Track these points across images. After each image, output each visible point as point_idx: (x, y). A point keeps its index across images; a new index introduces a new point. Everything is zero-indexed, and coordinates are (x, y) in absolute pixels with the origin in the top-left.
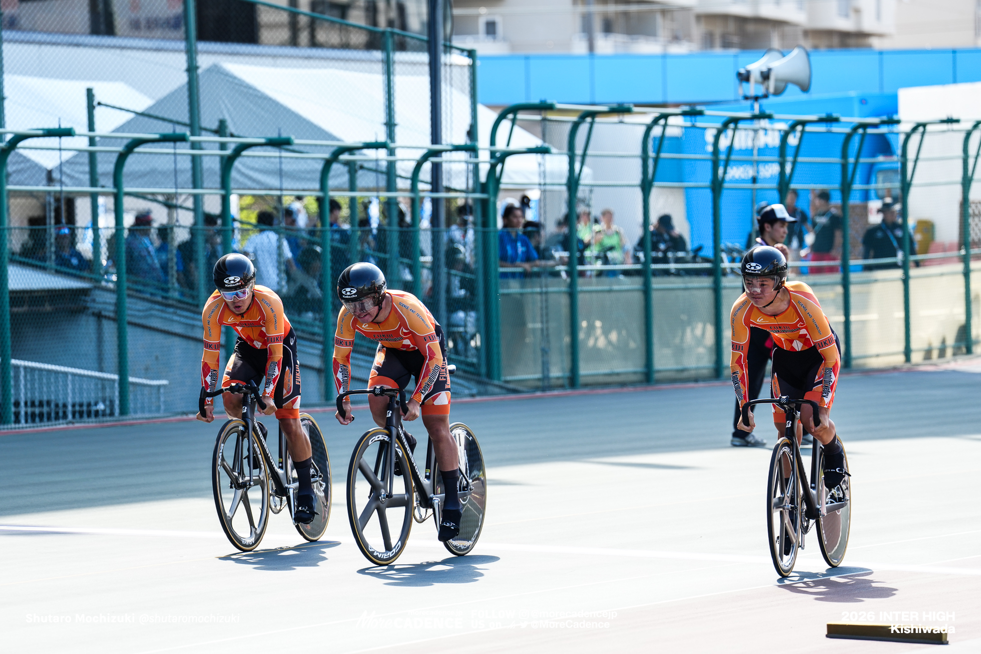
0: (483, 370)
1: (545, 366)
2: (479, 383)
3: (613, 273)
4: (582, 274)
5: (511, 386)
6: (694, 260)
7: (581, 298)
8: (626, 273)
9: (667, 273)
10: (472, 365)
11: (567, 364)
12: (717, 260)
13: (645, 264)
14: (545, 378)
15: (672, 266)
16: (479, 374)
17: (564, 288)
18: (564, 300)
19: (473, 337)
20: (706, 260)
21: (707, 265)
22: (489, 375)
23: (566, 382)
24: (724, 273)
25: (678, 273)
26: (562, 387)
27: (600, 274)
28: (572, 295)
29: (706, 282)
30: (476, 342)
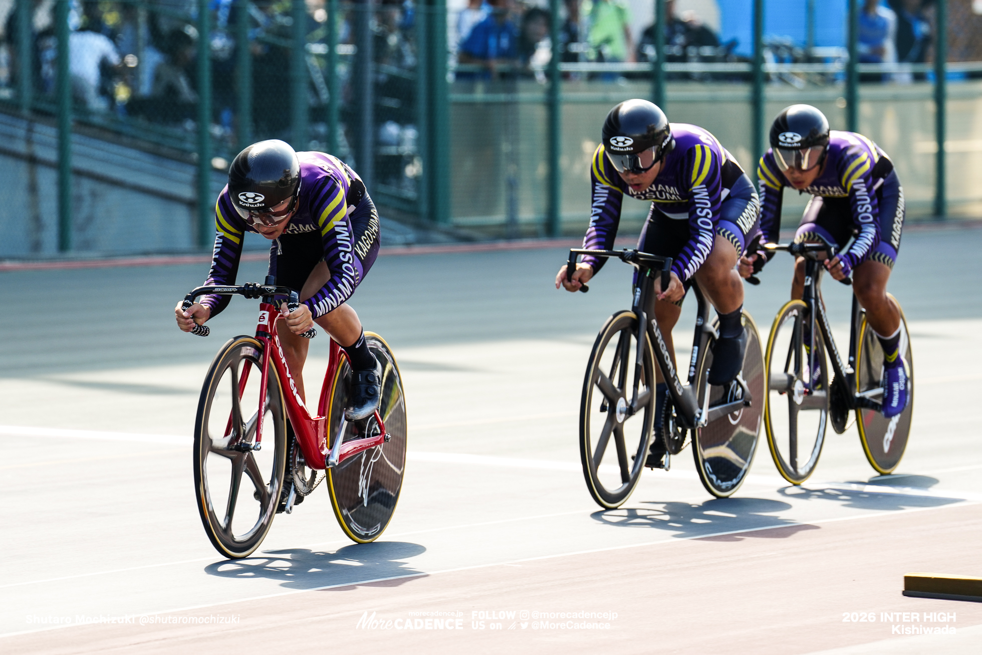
0: (424, 208)
1: (512, 206)
2: (419, 227)
3: (610, 76)
4: (566, 76)
5: (464, 232)
6: (725, 59)
7: (566, 112)
8: (630, 76)
9: (686, 77)
10: (407, 201)
11: (542, 202)
12: (756, 60)
13: (657, 64)
14: (512, 222)
15: (695, 67)
16: (416, 214)
17: (539, 95)
18: (540, 113)
19: (409, 160)
20: (742, 59)
21: (743, 67)
22: (433, 215)
23: (540, 228)
24: (767, 78)
25: (704, 78)
26: (534, 235)
27: (593, 76)
28: (552, 104)
29: (742, 91)
30: (413, 170)
